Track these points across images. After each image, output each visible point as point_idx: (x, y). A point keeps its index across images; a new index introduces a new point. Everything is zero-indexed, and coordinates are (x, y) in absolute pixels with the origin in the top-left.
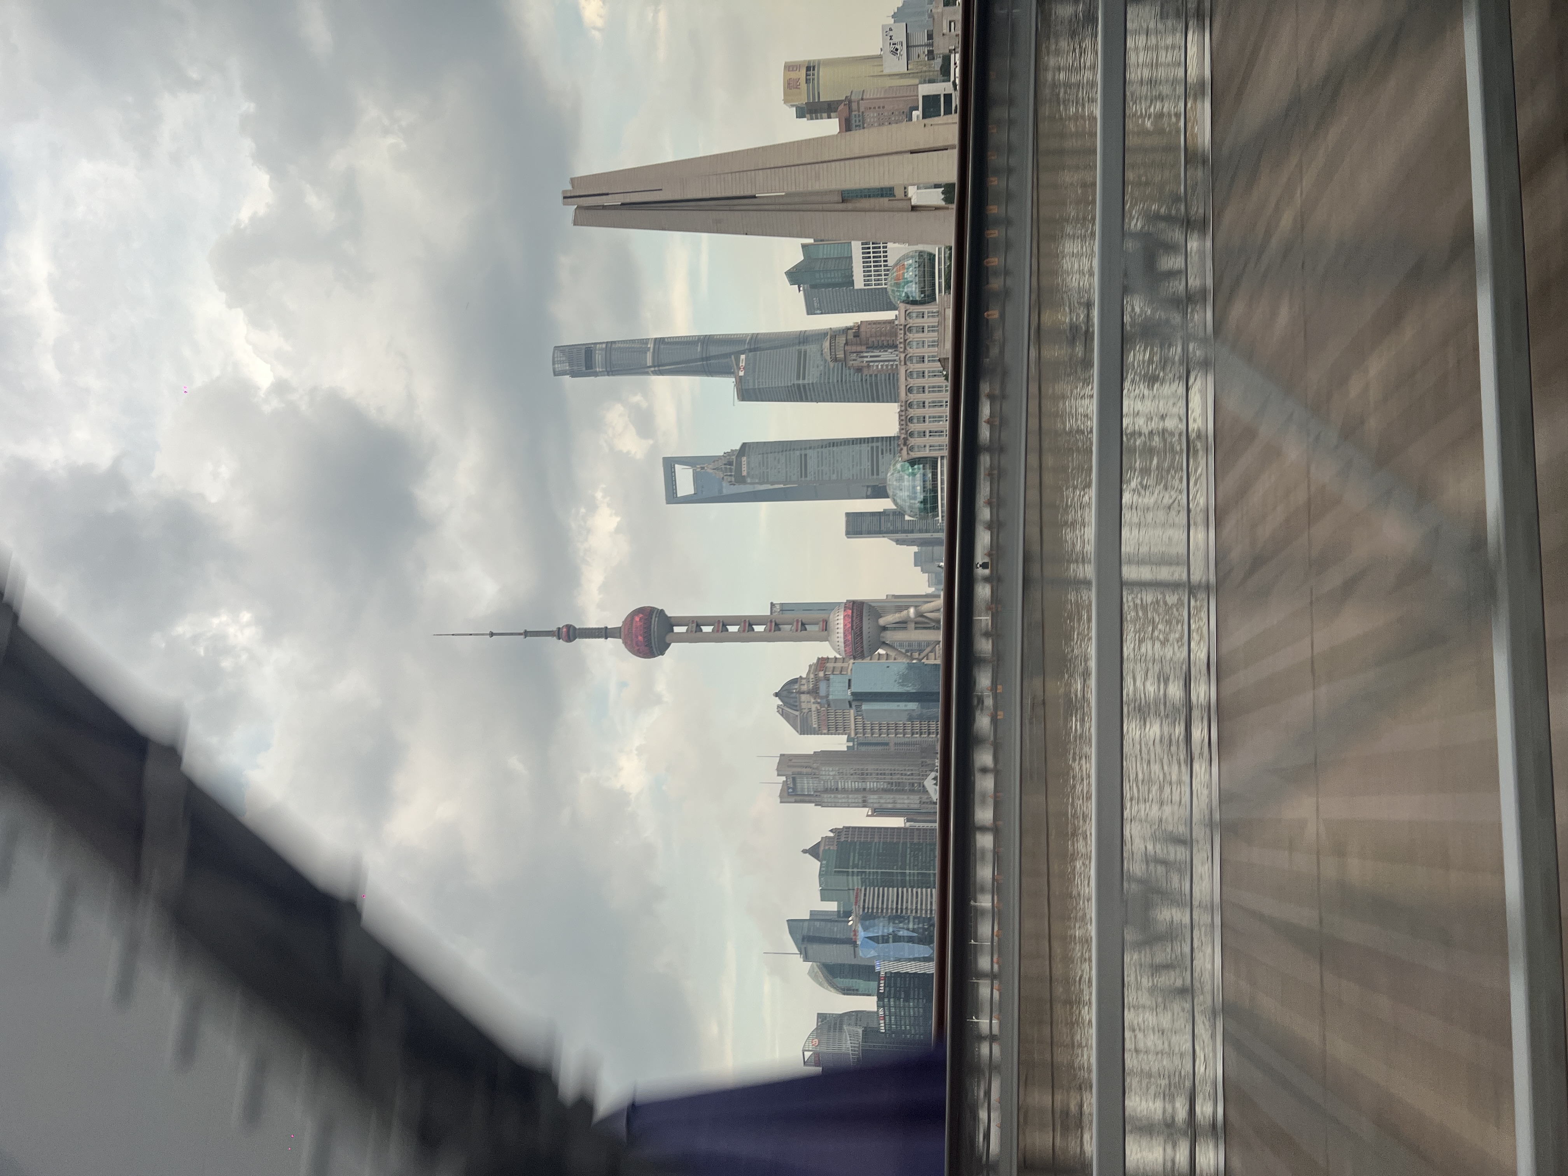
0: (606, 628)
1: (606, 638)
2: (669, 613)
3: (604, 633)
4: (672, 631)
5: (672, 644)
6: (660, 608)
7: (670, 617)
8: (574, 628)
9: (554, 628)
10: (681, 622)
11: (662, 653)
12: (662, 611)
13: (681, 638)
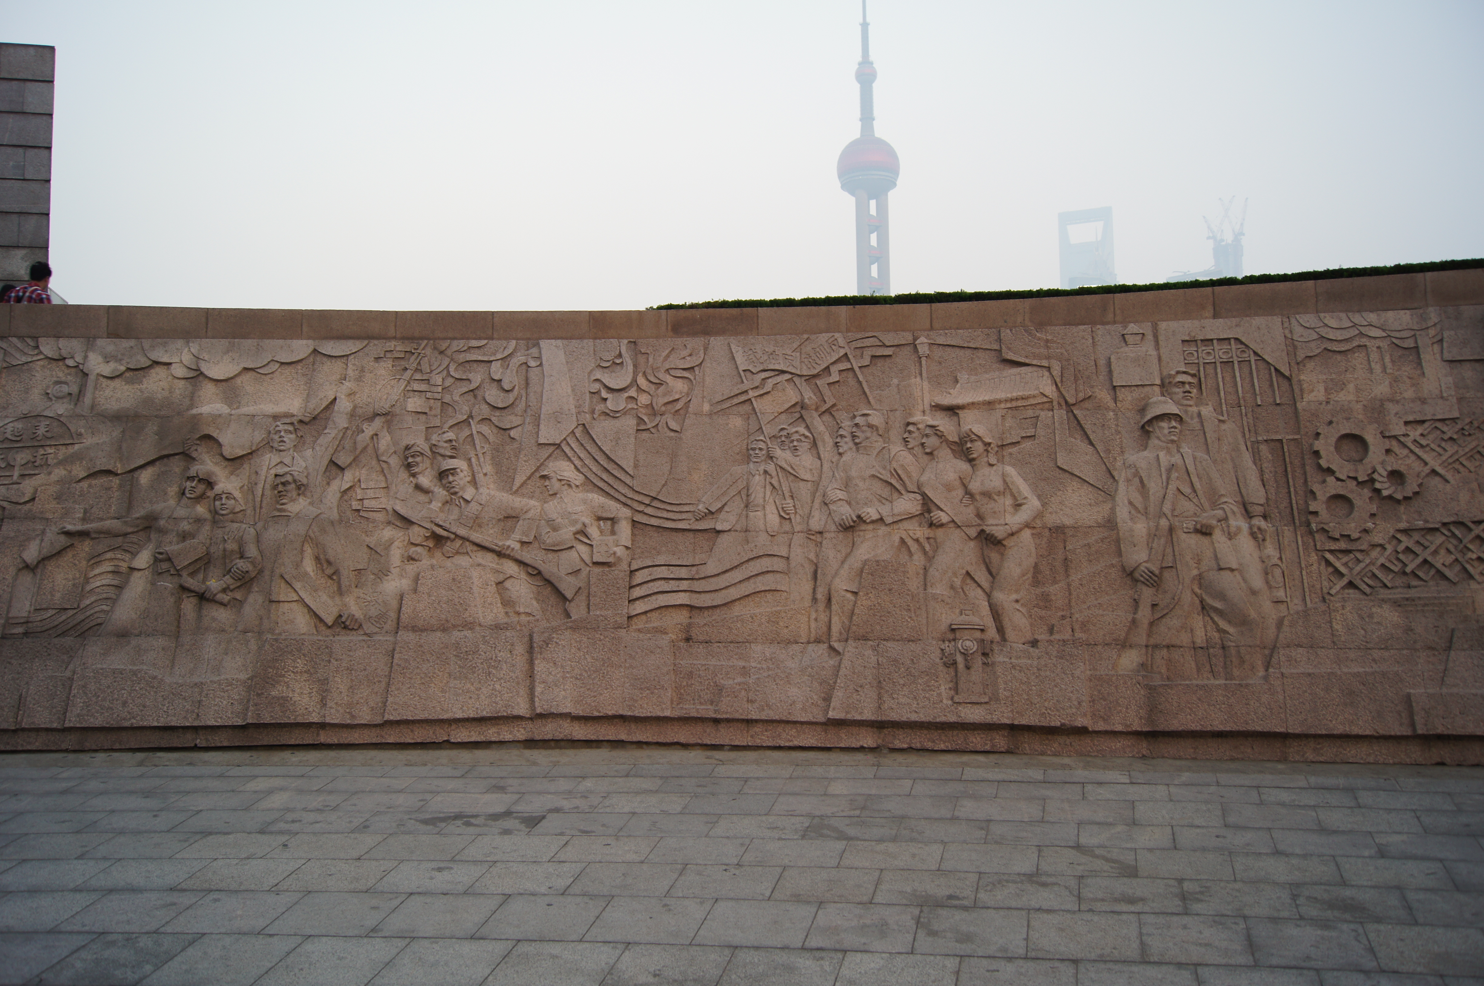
0: (874, 119)
1: (861, 120)
2: (892, 194)
3: (867, 117)
4: (871, 198)
5: (853, 199)
6: (898, 183)
7: (887, 195)
8: (873, 81)
9: (873, 56)
10: (882, 209)
11: (844, 187)
12: (895, 185)
13: (861, 210)
